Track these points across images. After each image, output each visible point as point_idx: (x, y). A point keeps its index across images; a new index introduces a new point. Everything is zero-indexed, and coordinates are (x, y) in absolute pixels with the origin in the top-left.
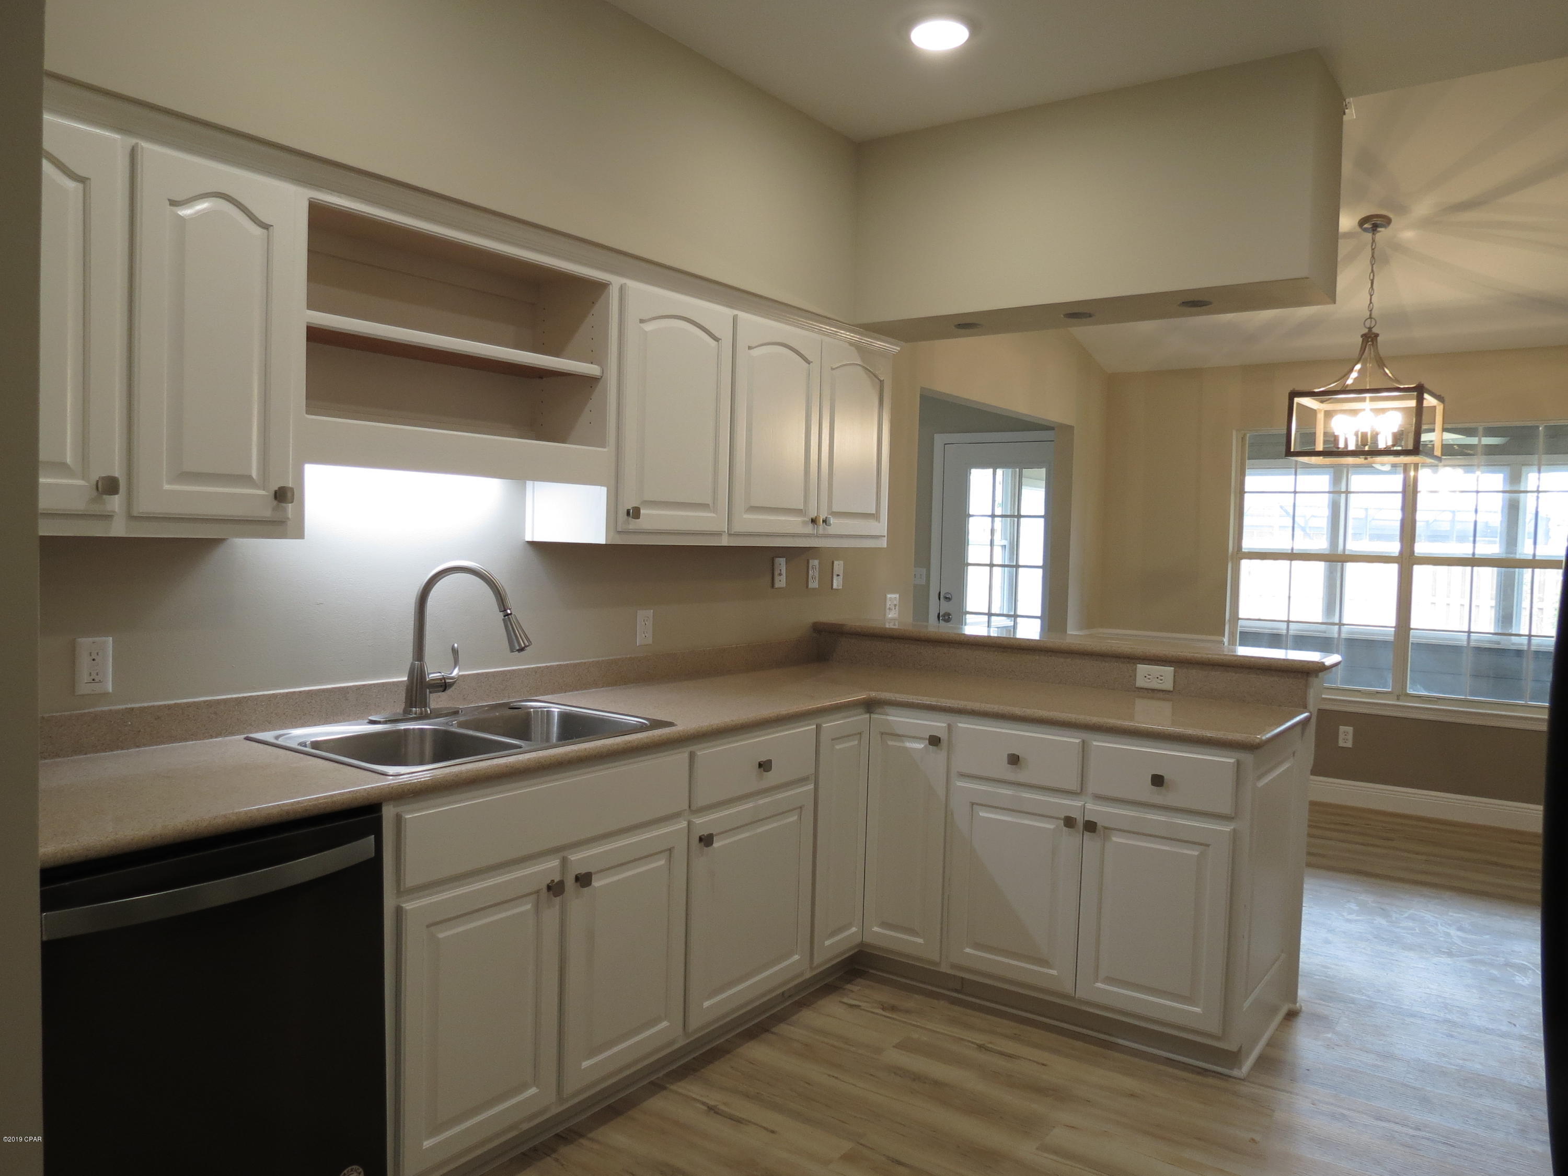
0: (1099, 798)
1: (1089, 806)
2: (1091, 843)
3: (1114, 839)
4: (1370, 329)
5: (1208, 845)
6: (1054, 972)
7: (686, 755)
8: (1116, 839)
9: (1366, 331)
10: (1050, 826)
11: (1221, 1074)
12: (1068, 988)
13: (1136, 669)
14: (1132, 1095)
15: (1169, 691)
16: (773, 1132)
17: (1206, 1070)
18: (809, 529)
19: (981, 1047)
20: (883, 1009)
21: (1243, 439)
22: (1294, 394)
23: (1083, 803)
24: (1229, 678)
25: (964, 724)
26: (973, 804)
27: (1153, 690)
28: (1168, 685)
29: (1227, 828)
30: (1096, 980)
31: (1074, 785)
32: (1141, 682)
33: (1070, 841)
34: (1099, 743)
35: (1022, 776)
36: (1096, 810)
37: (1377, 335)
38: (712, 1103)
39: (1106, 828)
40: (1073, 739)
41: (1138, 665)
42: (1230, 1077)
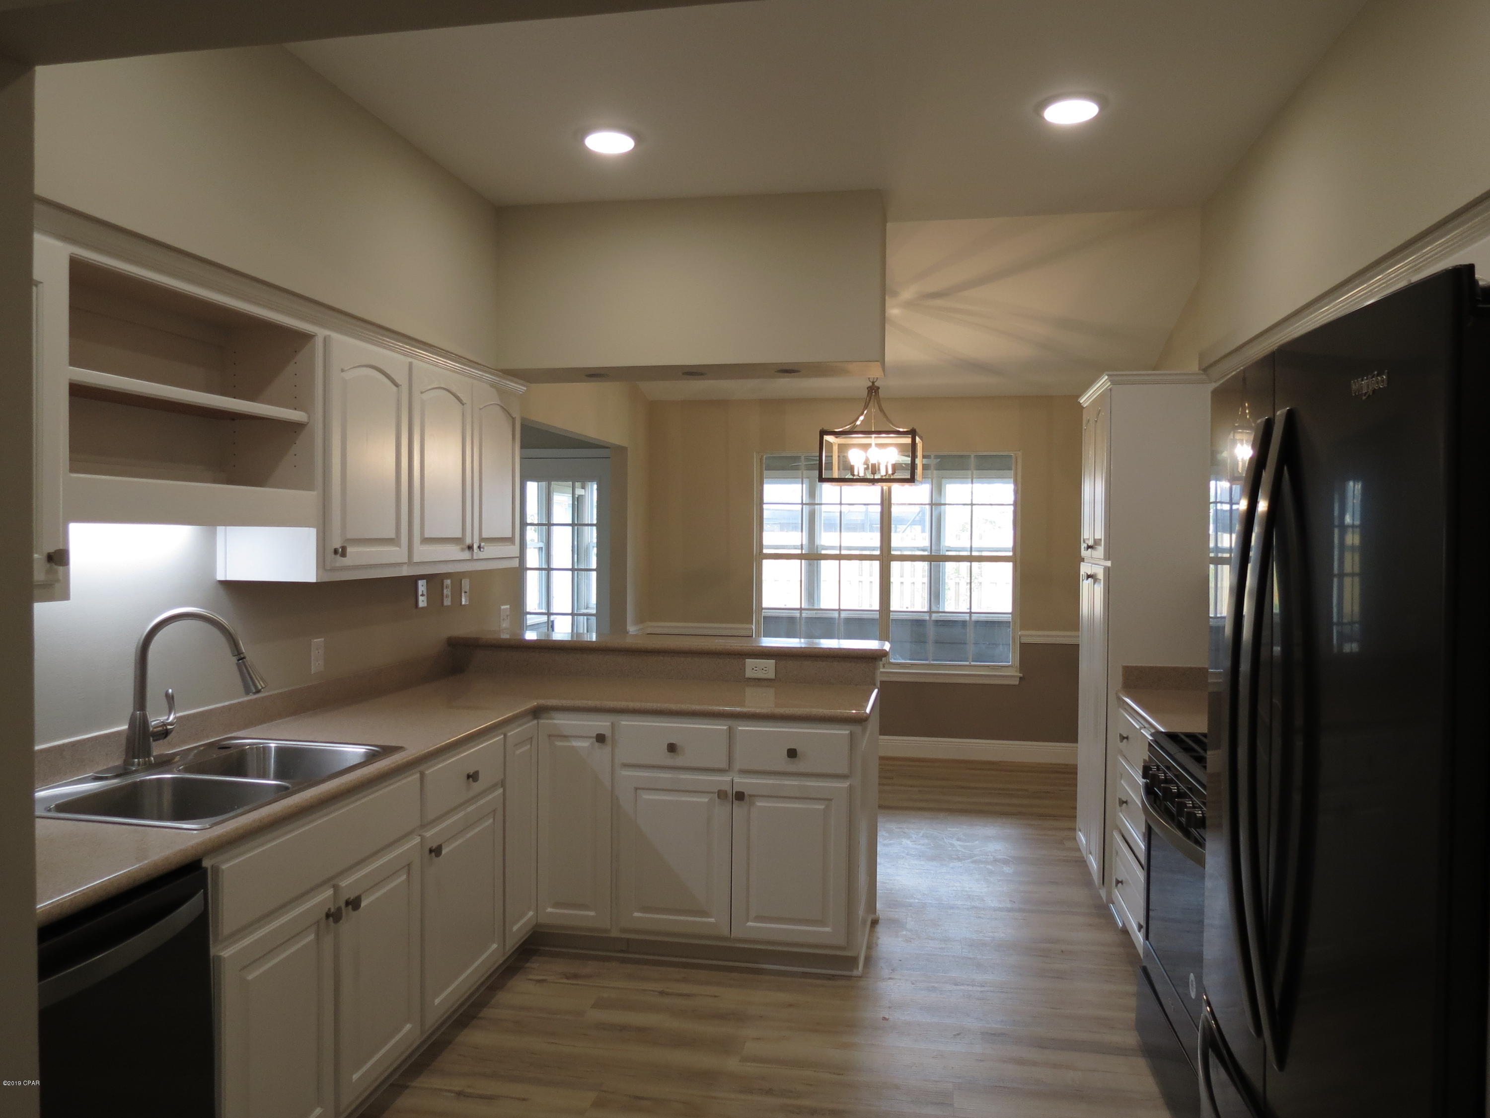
0: (744, 772)
1: (736, 780)
2: (739, 810)
3: (758, 804)
4: (873, 383)
5: (831, 800)
6: (712, 920)
7: (418, 776)
8: (760, 804)
9: (870, 384)
10: (705, 799)
11: (844, 976)
12: (725, 932)
13: (745, 663)
14: (790, 1005)
15: (772, 680)
16: (524, 1100)
17: (833, 976)
18: (466, 555)
19: (662, 993)
20: (567, 978)
21: (761, 459)
22: (823, 433)
23: (731, 777)
24: (818, 666)
25: (626, 722)
26: (636, 789)
27: (759, 679)
28: (771, 675)
29: (845, 784)
30: (748, 921)
31: (724, 765)
32: (749, 674)
33: (721, 811)
34: (743, 728)
35: (679, 761)
36: (743, 782)
37: (878, 388)
38: (457, 1089)
39: (750, 796)
40: (721, 727)
41: (747, 660)
42: (852, 977)
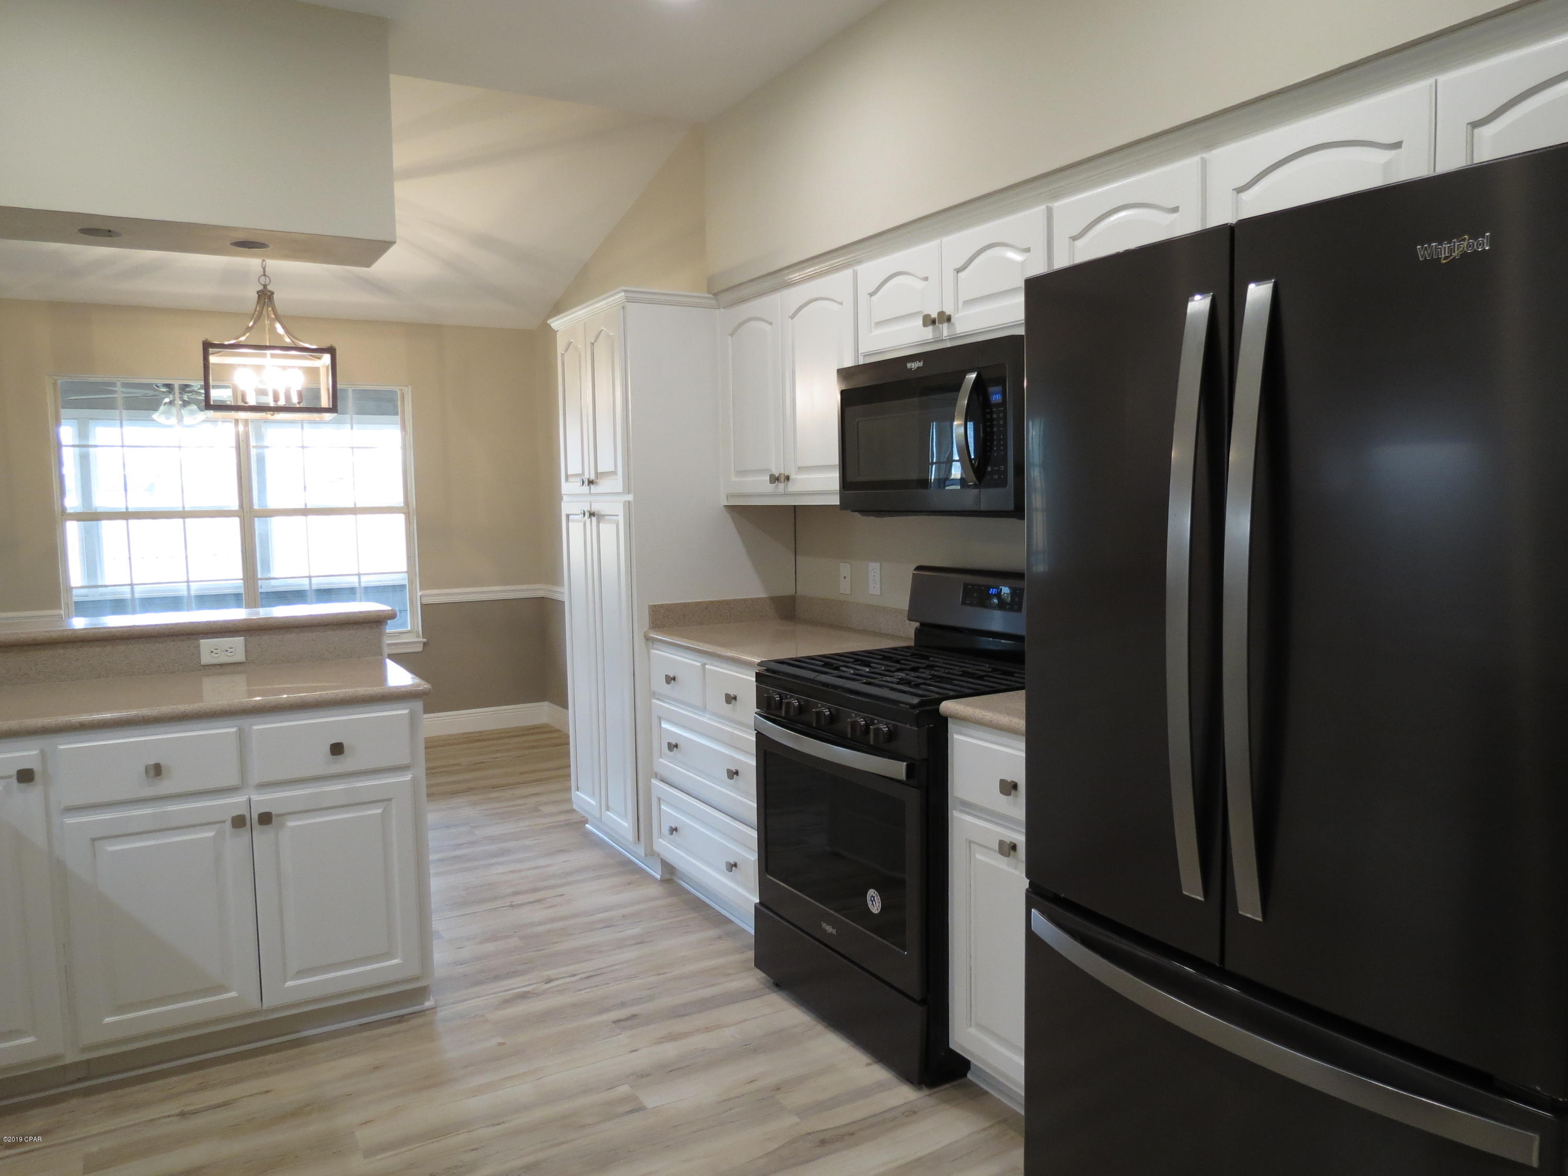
0: (263, 786)
1: (255, 797)
2: (263, 837)
3: (291, 824)
4: (265, 286)
5: (390, 800)
6: (233, 994)
8: (292, 823)
9: (261, 288)
10: (209, 834)
11: (414, 1013)
12: (254, 1003)
13: (199, 645)
14: (376, 1068)
15: (247, 663)
17: (402, 1016)
19: (183, 1115)
21: (55, 384)
22: (207, 346)
23: (248, 796)
24: (306, 639)
25: (67, 745)
26: (94, 840)
27: (221, 665)
28: (240, 656)
29: (408, 777)
30: (285, 981)
31: (234, 781)
32: (206, 659)
33: (235, 844)
34: (260, 726)
35: (165, 787)
36: (262, 800)
37: (272, 293)
39: (278, 815)
40: (226, 730)
41: (201, 640)
42: (424, 1011)
